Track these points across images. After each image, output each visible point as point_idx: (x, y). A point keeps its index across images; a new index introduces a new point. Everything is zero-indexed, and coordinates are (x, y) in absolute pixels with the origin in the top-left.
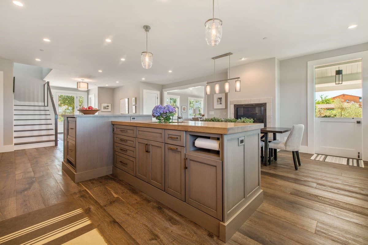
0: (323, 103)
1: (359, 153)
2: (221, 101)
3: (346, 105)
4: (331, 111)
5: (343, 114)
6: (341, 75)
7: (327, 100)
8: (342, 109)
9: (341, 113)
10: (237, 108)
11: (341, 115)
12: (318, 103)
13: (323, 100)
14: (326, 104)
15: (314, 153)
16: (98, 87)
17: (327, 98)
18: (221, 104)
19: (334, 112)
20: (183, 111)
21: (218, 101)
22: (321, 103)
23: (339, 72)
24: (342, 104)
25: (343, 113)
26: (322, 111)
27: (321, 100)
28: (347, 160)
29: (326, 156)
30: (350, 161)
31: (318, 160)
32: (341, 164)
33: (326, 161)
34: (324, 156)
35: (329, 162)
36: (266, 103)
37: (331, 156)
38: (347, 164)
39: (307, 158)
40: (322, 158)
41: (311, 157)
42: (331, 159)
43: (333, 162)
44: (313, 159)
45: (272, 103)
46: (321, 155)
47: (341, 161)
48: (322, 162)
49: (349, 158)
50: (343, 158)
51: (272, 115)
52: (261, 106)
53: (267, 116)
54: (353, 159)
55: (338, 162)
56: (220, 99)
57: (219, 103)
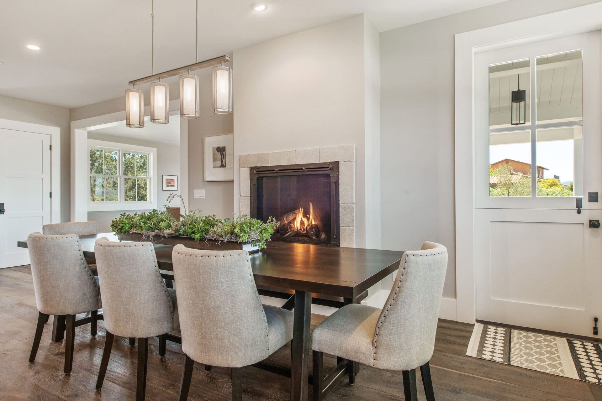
1: (596, 320)
2: (223, 157)
6: (522, 104)
10: (259, 179)
15: (473, 321)
18: (223, 166)
20: (165, 188)
21: (215, 159)
23: (518, 96)
28: (570, 348)
29: (509, 329)
30: (579, 353)
31: (491, 357)
32: (562, 375)
33: (513, 365)
34: (504, 330)
35: (523, 366)
36: (338, 162)
37: (522, 332)
38: (579, 376)
39: (457, 347)
40: (500, 342)
41: (467, 340)
42: (526, 347)
43: (535, 367)
44: (475, 355)
45: (356, 161)
46: (495, 328)
47: (556, 354)
48: (502, 367)
49: (570, 338)
50: (555, 338)
51: (354, 201)
52: (326, 172)
53: (341, 206)
54: (583, 342)
55: (549, 365)
56: (221, 150)
57: (219, 163)
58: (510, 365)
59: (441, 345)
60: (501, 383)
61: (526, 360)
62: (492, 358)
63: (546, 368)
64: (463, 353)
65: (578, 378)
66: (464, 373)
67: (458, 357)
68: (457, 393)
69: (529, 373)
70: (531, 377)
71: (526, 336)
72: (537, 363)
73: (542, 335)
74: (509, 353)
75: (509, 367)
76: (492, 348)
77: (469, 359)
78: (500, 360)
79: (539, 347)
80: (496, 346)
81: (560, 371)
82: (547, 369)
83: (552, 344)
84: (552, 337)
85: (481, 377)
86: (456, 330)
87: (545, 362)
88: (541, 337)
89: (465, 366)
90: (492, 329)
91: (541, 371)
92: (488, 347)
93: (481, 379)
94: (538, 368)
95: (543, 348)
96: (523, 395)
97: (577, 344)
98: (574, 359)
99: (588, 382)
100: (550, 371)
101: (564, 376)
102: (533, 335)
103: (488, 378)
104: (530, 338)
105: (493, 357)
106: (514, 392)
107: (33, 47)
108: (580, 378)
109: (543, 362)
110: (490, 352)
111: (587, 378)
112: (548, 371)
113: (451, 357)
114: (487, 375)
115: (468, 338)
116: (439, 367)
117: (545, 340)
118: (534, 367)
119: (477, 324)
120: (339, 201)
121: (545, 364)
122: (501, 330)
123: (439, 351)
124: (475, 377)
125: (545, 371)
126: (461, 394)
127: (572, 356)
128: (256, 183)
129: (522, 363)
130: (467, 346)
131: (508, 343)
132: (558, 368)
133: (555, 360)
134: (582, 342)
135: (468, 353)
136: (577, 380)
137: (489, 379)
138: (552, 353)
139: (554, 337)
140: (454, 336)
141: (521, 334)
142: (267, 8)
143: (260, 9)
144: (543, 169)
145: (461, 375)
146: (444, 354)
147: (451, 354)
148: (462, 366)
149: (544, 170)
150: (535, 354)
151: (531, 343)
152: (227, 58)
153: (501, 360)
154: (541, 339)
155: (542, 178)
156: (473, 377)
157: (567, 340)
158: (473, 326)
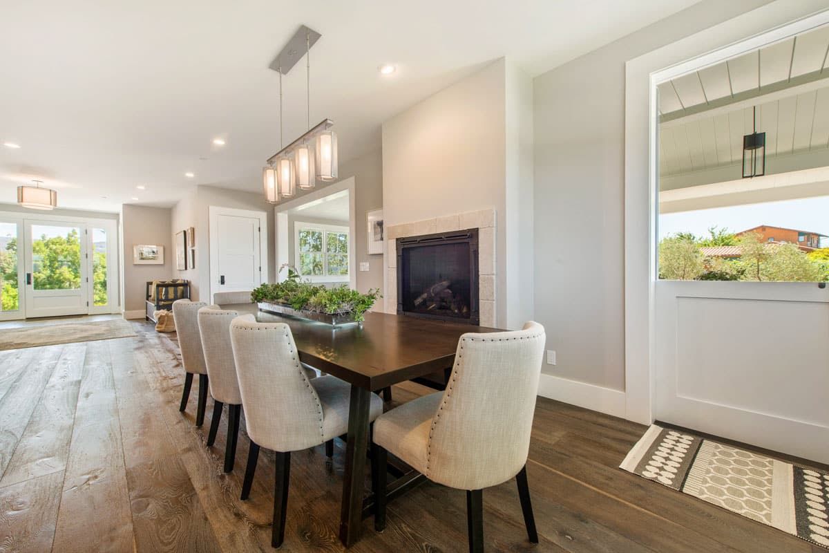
0: (716, 244)
2: (382, 231)
3: (769, 248)
4: (733, 262)
5: (763, 268)
7: (726, 238)
8: (761, 257)
9: (758, 266)
10: (404, 250)
11: (758, 271)
12: (705, 245)
13: (716, 238)
14: (723, 245)
16: (124, 205)
17: (726, 234)
18: (382, 239)
19: (740, 264)
22: (710, 245)
23: (754, 141)
24: (759, 245)
25: (762, 266)
26: (713, 263)
27: (711, 239)
28: (794, 480)
29: (700, 439)
30: (809, 491)
31: (655, 476)
32: (765, 521)
33: (688, 493)
34: (692, 439)
35: (702, 497)
36: (478, 229)
37: (720, 446)
38: (797, 529)
39: (609, 455)
40: (677, 457)
41: (629, 446)
42: (718, 470)
43: (722, 502)
44: (632, 470)
45: (497, 227)
46: (679, 435)
47: (766, 486)
48: (666, 492)
49: (800, 465)
50: (772, 461)
51: (495, 272)
52: (466, 241)
53: (481, 277)
54: (822, 475)
55: (747, 502)
56: (380, 224)
57: (379, 236)
58: (681, 491)
59: (589, 449)
60: (655, 518)
61: (710, 489)
62: (656, 478)
63: (742, 506)
64: (615, 464)
65: (795, 532)
66: (605, 493)
67: (606, 468)
68: (582, 521)
69: (707, 510)
70: (709, 516)
71: (725, 452)
72: (727, 496)
73: (751, 454)
74: (687, 474)
75: (678, 495)
76: (663, 463)
77: (622, 473)
78: (668, 482)
79: (739, 472)
80: (670, 460)
81: (765, 515)
82: (742, 508)
83: (764, 470)
84: (769, 459)
85: (627, 503)
86: (621, 431)
87: (742, 497)
88: (750, 457)
89: (611, 484)
90: (674, 435)
91: (730, 509)
92: (658, 460)
93: (627, 506)
94: (726, 504)
95: (747, 474)
96: (686, 543)
97: (811, 476)
98: (796, 500)
99: (813, 542)
100: (745, 513)
101: (770, 524)
102: (737, 453)
103: (638, 505)
104: (730, 455)
105: (659, 477)
106: (672, 536)
107: (219, 142)
108: (798, 533)
109: (738, 496)
110: (658, 467)
111: (812, 536)
112: (742, 512)
113: (595, 467)
114: (639, 501)
115: (632, 444)
116: (572, 478)
117: (754, 462)
118: (720, 501)
119: (653, 427)
120: (478, 271)
121: (741, 500)
122: (687, 440)
123: (583, 456)
124: (618, 502)
125: (737, 511)
126: (587, 523)
127: (794, 494)
128: (401, 254)
129: (702, 493)
130: (626, 454)
131: (691, 459)
132: (763, 509)
133: (761, 496)
134: (820, 474)
135: (623, 465)
136: (792, 535)
137: (639, 508)
138: (760, 484)
139: (771, 459)
140: (614, 439)
141: (717, 448)
142: (395, 70)
143: (388, 71)
144: (819, 235)
145: (599, 493)
146: (589, 461)
147: (599, 462)
148: (607, 481)
149: (821, 238)
150: (729, 482)
151: (728, 463)
152: (329, 122)
153: (670, 483)
154: (748, 460)
155: (818, 247)
156: (616, 501)
157: (794, 467)
158: (646, 428)
